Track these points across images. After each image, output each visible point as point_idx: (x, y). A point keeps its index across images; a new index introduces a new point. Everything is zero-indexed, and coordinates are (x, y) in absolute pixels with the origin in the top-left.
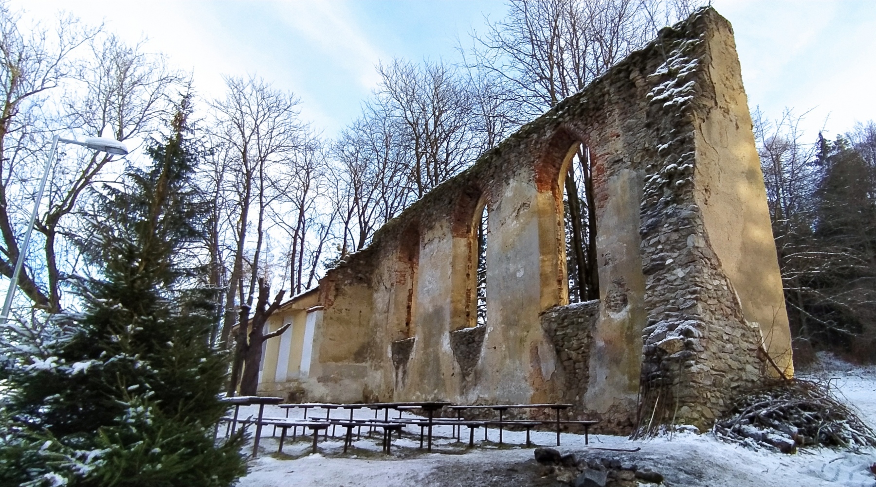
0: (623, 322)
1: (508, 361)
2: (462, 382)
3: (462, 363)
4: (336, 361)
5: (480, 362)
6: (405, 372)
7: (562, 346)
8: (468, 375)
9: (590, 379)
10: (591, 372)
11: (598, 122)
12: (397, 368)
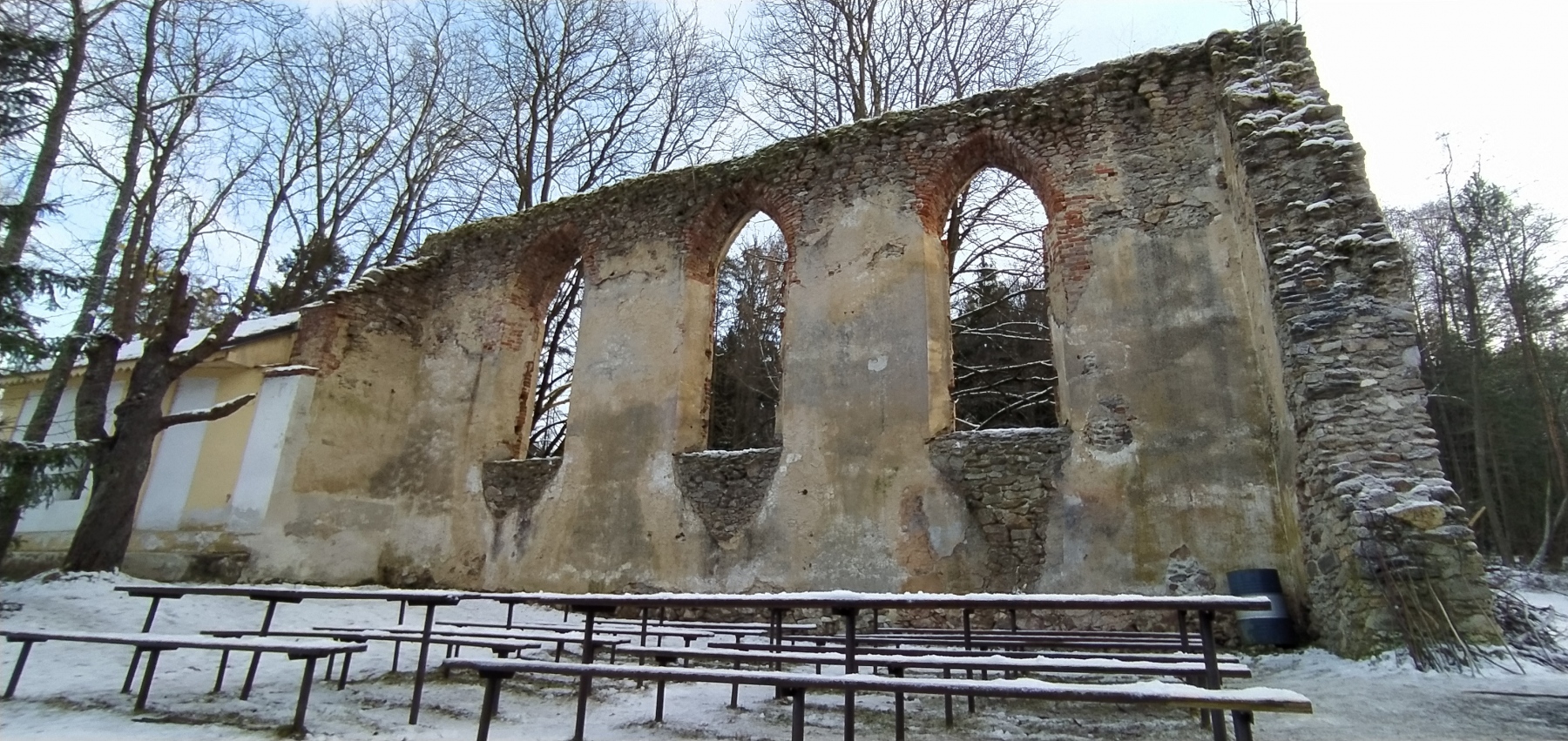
0: (1122, 470)
1: (840, 519)
2: (711, 551)
3: (707, 516)
4: (331, 491)
5: (762, 516)
6: (524, 525)
7: (980, 500)
8: (727, 538)
9: (1048, 559)
10: (1049, 545)
11: (1068, 143)
12: (500, 515)
